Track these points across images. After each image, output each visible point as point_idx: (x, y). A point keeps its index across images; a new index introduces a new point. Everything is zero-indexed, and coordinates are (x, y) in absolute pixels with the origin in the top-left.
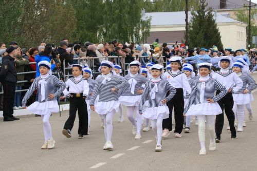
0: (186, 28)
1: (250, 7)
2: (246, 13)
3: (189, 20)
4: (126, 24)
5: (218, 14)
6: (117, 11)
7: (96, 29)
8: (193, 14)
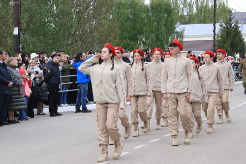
0: (214, 37)
3: (217, 31)
4: (162, 35)
5: (244, 25)
7: (137, 39)
8: (221, 26)
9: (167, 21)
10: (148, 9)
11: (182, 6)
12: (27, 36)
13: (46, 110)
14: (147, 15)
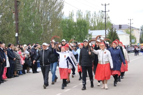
0: (106, 36)
1: (131, 28)
2: (129, 30)
3: (107, 33)
4: (82, 35)
5: (118, 31)
6: (79, 30)
7: (71, 37)
8: (108, 31)
9: (84, 29)
10: (76, 24)
11: (91, 22)
12: (21, 37)
13: (31, 70)
14: (75, 26)
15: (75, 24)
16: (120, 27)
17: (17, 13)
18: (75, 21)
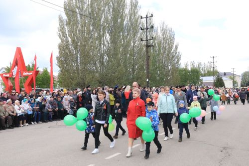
0: (214, 81)
1: (233, 75)
4: (195, 80)
5: (224, 77)
6: (193, 77)
7: (186, 82)
8: (216, 77)
9: (197, 76)
11: (201, 71)
15: (189, 72)
16: (225, 74)
17: (148, 65)
18: (190, 69)
